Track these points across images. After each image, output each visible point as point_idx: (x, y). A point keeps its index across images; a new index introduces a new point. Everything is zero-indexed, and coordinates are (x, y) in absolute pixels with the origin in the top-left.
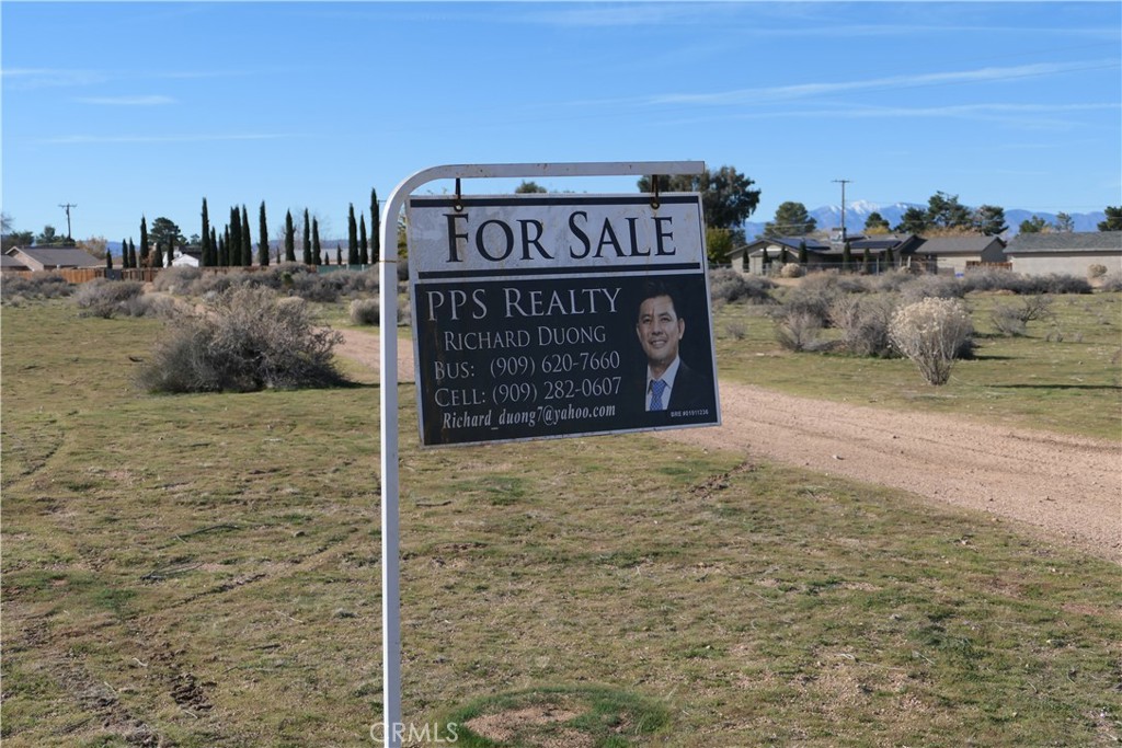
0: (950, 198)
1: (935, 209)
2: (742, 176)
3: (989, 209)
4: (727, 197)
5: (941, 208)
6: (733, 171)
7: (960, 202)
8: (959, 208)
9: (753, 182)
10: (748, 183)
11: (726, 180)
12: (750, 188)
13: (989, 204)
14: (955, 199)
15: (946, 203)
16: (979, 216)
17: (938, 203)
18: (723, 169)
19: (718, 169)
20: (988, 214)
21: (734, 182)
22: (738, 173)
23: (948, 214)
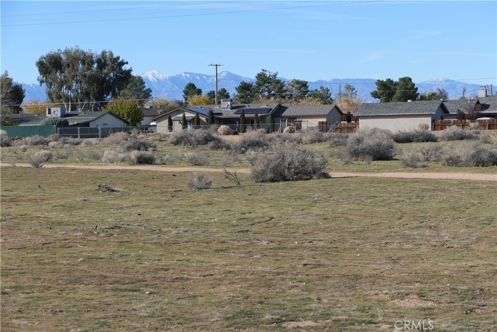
0: (272, 74)
1: (261, 82)
2: (118, 58)
3: (298, 82)
4: (107, 74)
5: (265, 82)
6: (111, 54)
7: (278, 77)
8: (278, 82)
9: (127, 63)
10: (123, 63)
11: (105, 61)
12: (125, 67)
13: (297, 79)
14: (275, 75)
15: (269, 78)
16: (290, 87)
17: (263, 79)
18: (104, 53)
19: (99, 53)
20: (298, 86)
21: (113, 63)
22: (115, 56)
23: (271, 87)
